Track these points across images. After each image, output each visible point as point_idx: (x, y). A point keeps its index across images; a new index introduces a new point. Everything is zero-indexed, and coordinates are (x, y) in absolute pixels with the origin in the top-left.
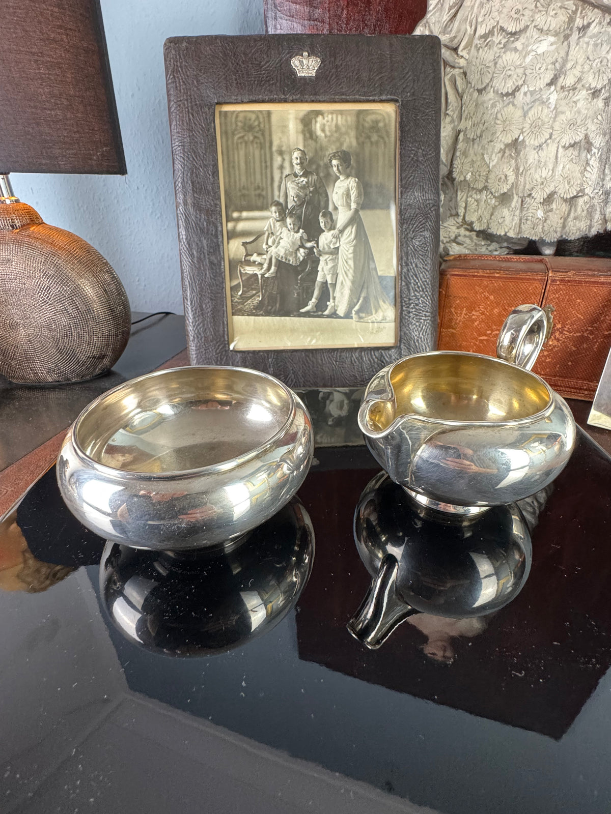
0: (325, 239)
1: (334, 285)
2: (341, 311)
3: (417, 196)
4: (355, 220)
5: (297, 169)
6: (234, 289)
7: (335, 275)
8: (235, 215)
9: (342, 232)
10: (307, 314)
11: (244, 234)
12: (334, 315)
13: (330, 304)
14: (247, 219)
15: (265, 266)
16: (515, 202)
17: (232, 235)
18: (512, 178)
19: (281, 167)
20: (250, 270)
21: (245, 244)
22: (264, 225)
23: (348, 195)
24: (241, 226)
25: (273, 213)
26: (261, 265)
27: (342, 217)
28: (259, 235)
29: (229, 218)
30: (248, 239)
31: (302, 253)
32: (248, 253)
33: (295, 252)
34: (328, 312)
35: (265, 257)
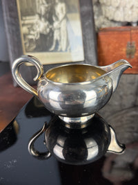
0: (56, 24)
1: (60, 40)
2: (64, 49)
3: (86, 8)
4: (65, 17)
5: (44, 2)
6: (25, 44)
8: (24, 18)
9: (61, 22)
10: (52, 51)
11: (27, 24)
12: (61, 51)
13: (60, 47)
15: (36, 35)
17: (24, 25)
19: (39, 2)
20: (30, 37)
23: (62, 9)
24: (26, 22)
25: (37, 17)
26: (34, 35)
27: (61, 16)
28: (32, 25)
29: (22, 19)
30: (29, 26)
31: (48, 30)
32: (29, 31)
33: (46, 30)
34: (59, 50)
35: (35, 32)
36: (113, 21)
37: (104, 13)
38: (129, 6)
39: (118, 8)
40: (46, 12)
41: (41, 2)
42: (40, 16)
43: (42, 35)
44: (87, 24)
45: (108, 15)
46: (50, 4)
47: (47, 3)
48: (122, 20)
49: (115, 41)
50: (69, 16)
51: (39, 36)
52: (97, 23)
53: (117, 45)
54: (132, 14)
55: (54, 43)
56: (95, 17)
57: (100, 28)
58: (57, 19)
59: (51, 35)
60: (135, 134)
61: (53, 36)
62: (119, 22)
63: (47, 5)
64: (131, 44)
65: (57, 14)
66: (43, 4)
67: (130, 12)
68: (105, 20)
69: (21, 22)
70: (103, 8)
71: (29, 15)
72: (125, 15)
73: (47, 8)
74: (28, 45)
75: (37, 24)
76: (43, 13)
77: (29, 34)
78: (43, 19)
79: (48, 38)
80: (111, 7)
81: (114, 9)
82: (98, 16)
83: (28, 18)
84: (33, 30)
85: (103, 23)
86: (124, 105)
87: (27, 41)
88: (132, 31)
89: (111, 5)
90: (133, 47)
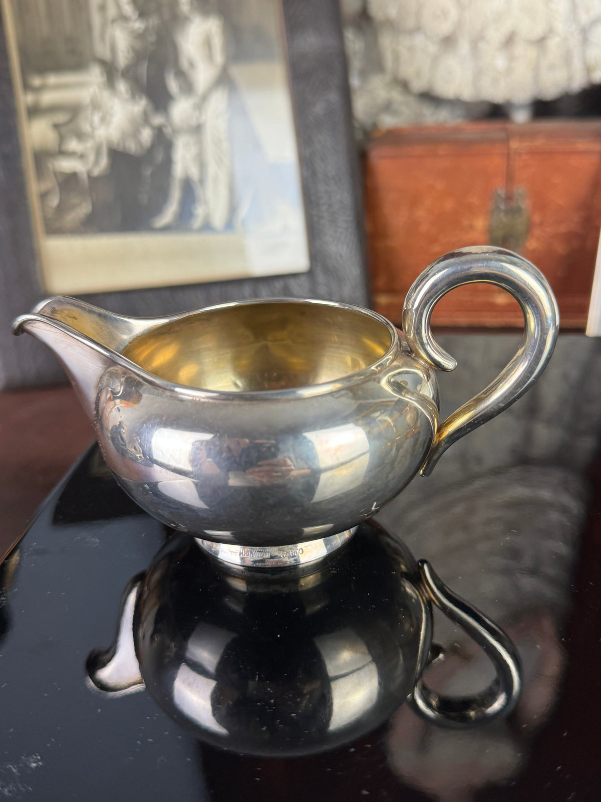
1: (202, 181)
2: (218, 218)
3: (312, 42)
4: (224, 80)
5: (128, 9)
6: (44, 196)
7: (202, 165)
8: (36, 81)
10: (166, 229)
11: (53, 109)
12: (207, 227)
13: (200, 211)
14: (58, 87)
15: (91, 158)
16: (464, 46)
17: (35, 111)
18: (453, 13)
19: (103, 8)
20: (66, 165)
21: (56, 126)
22: (84, 95)
24: (48, 98)
25: (95, 75)
26: (82, 156)
27: (204, 76)
28: (74, 111)
29: (27, 87)
30: (61, 118)
31: (146, 135)
32: (62, 139)
33: (136, 133)
34: (197, 223)
35: (90, 144)
36: (429, 98)
37: (389, 63)
38: (495, 36)
39: (448, 42)
40: (139, 56)
41: (112, 11)
42: (110, 71)
43: (117, 155)
44: (319, 109)
45: (407, 71)
46: (154, 21)
47: (143, 14)
48: (467, 94)
49: (440, 186)
50: (238, 72)
51: (104, 162)
52: (361, 106)
53: (449, 204)
54: (509, 71)
55: (176, 195)
56: (355, 81)
57: (375, 126)
58: (188, 87)
59: (160, 157)
60: (528, 583)
61: (168, 162)
62: (455, 103)
63: (138, 25)
64: (509, 198)
65: (184, 64)
66: (124, 18)
67: (500, 62)
68: (397, 96)
69: (25, 99)
70: (386, 42)
71: (59, 67)
72: (478, 74)
73: (140, 36)
74: (54, 201)
75: (96, 106)
76: (123, 58)
77: (62, 153)
78: (122, 86)
79: (148, 172)
80: (419, 40)
81: (432, 49)
82: (364, 74)
83: (52, 79)
84: (80, 136)
85: (387, 107)
86: (479, 460)
87: (50, 183)
88: (514, 145)
89: (418, 29)
90: (518, 211)
